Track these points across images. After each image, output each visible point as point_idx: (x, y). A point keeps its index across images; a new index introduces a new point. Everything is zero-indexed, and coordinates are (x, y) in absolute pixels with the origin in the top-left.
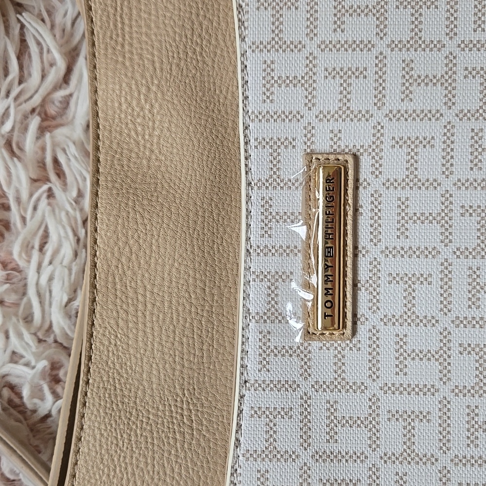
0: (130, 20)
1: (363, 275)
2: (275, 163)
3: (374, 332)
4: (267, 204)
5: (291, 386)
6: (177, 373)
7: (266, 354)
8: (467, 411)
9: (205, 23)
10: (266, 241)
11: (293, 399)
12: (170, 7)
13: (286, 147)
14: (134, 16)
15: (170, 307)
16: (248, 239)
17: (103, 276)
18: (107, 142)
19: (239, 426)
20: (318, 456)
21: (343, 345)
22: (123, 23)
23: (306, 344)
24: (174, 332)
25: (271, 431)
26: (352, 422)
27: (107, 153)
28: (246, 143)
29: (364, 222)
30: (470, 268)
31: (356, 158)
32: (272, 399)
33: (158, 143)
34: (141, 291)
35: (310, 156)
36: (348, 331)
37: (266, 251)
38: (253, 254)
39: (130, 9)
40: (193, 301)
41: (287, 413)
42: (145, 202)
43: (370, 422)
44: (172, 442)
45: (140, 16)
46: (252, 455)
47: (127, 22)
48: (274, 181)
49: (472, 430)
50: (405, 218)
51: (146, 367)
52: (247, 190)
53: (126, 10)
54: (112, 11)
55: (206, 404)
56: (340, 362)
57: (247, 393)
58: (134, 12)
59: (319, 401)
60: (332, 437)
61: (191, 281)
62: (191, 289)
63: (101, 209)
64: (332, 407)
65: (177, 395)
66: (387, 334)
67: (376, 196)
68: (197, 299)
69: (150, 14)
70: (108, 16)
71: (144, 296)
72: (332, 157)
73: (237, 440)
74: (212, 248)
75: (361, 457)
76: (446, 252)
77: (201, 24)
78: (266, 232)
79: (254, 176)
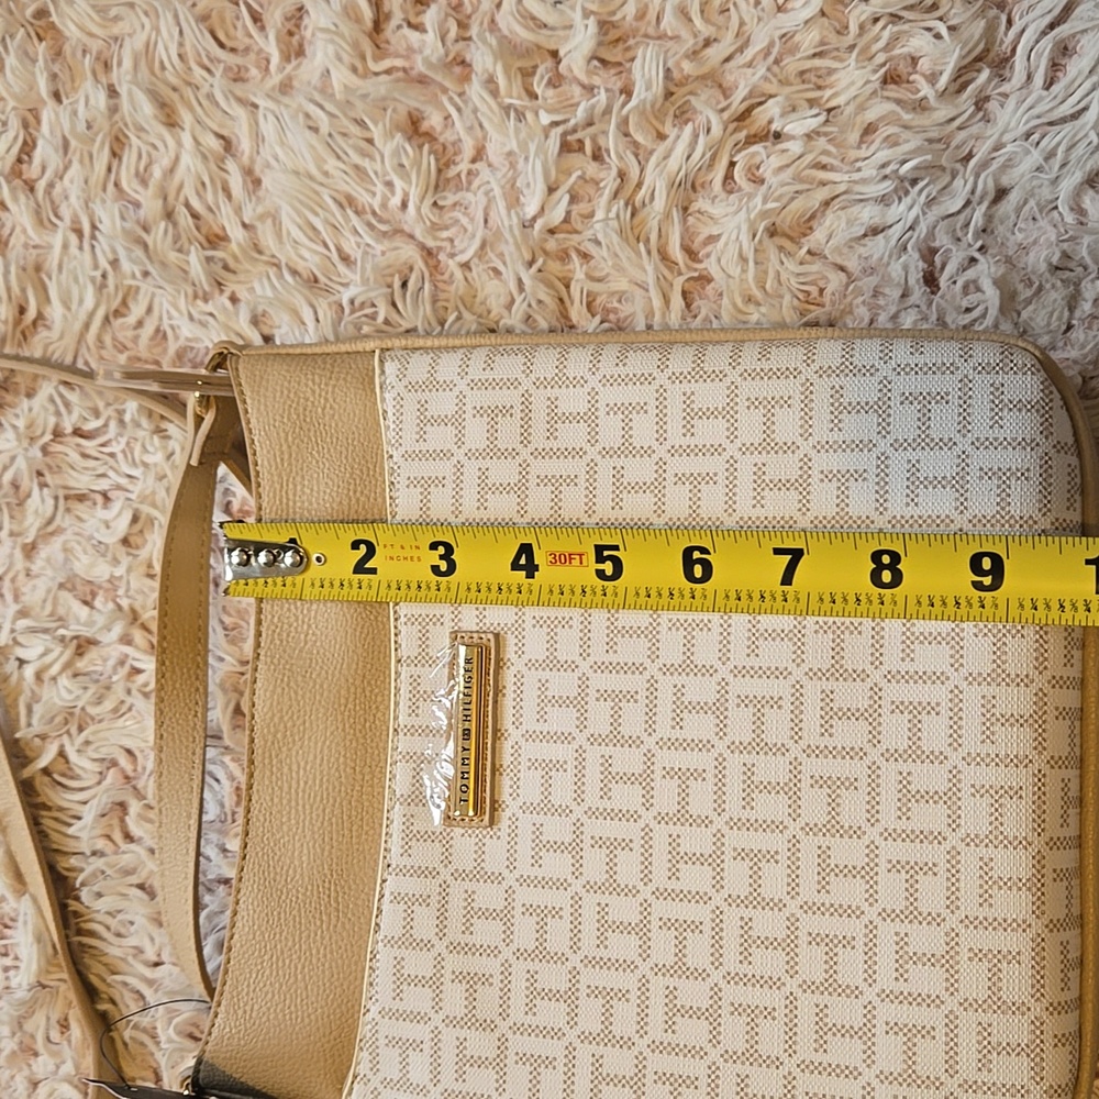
0: (295, 495)
1: (506, 759)
2: (424, 638)
3: (514, 819)
4: (415, 681)
5: (430, 873)
6: (326, 853)
7: (409, 836)
8: (598, 909)
9: (362, 499)
10: (414, 721)
11: (431, 886)
12: (330, 483)
13: (434, 624)
14: (299, 493)
15: (321, 786)
16: (396, 718)
17: (260, 751)
18: (269, 617)
19: (380, 911)
20: (454, 948)
21: (485, 832)
22: (288, 499)
23: (448, 830)
24: (324, 810)
25: (409, 917)
26: (487, 914)
27: (268, 629)
28: (396, 620)
29: (508, 702)
30: (603, 756)
31: (497, 636)
32: (411, 885)
33: (315, 618)
34: (295, 767)
35: (455, 635)
36: (487, 818)
37: (412, 731)
38: (401, 734)
39: (295, 486)
40: (343, 780)
41: (424, 900)
42: (300, 679)
43: (504, 916)
44: (318, 923)
45: (304, 493)
46: (390, 942)
47: (291, 497)
48: (424, 659)
49: (602, 930)
50: (546, 701)
51: (297, 845)
52: (396, 667)
53: (291, 486)
54: (278, 487)
55: (353, 887)
56: (480, 851)
57: (389, 877)
58: (299, 488)
59: (457, 891)
60: (468, 929)
61: (342, 760)
62: (342, 767)
63: (259, 684)
64: (470, 896)
65: (325, 875)
66: (526, 823)
67: (519, 676)
68: (346, 777)
69: (312, 490)
70: (275, 493)
71: (298, 773)
72: (475, 635)
73: (377, 924)
74: (364, 726)
75: (494, 951)
76: (581, 739)
77: (358, 500)
78: (414, 712)
79: (404, 652)
